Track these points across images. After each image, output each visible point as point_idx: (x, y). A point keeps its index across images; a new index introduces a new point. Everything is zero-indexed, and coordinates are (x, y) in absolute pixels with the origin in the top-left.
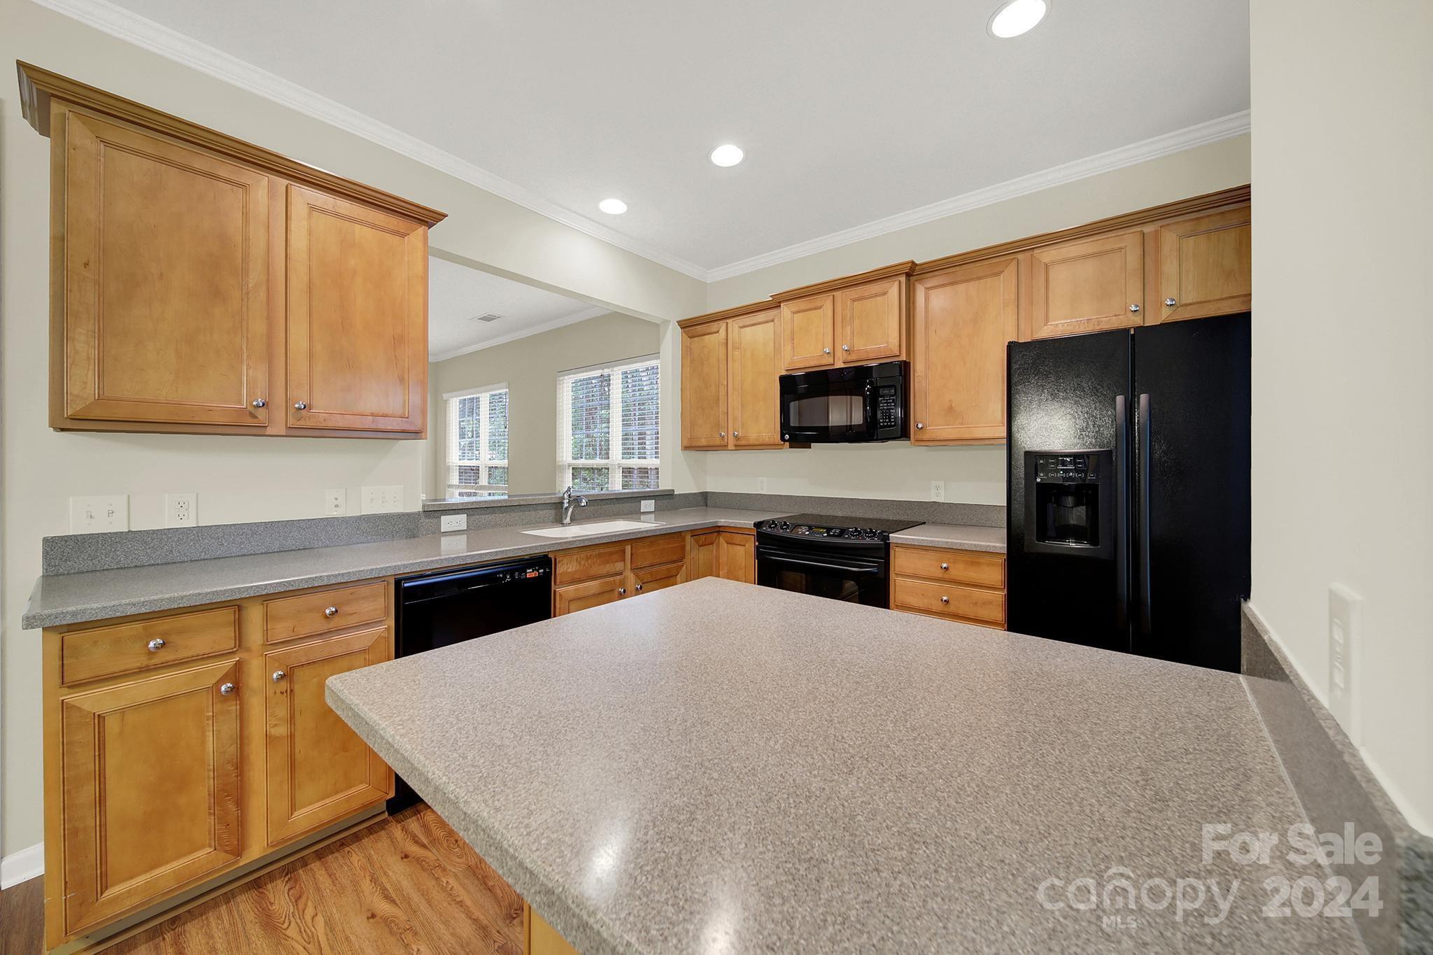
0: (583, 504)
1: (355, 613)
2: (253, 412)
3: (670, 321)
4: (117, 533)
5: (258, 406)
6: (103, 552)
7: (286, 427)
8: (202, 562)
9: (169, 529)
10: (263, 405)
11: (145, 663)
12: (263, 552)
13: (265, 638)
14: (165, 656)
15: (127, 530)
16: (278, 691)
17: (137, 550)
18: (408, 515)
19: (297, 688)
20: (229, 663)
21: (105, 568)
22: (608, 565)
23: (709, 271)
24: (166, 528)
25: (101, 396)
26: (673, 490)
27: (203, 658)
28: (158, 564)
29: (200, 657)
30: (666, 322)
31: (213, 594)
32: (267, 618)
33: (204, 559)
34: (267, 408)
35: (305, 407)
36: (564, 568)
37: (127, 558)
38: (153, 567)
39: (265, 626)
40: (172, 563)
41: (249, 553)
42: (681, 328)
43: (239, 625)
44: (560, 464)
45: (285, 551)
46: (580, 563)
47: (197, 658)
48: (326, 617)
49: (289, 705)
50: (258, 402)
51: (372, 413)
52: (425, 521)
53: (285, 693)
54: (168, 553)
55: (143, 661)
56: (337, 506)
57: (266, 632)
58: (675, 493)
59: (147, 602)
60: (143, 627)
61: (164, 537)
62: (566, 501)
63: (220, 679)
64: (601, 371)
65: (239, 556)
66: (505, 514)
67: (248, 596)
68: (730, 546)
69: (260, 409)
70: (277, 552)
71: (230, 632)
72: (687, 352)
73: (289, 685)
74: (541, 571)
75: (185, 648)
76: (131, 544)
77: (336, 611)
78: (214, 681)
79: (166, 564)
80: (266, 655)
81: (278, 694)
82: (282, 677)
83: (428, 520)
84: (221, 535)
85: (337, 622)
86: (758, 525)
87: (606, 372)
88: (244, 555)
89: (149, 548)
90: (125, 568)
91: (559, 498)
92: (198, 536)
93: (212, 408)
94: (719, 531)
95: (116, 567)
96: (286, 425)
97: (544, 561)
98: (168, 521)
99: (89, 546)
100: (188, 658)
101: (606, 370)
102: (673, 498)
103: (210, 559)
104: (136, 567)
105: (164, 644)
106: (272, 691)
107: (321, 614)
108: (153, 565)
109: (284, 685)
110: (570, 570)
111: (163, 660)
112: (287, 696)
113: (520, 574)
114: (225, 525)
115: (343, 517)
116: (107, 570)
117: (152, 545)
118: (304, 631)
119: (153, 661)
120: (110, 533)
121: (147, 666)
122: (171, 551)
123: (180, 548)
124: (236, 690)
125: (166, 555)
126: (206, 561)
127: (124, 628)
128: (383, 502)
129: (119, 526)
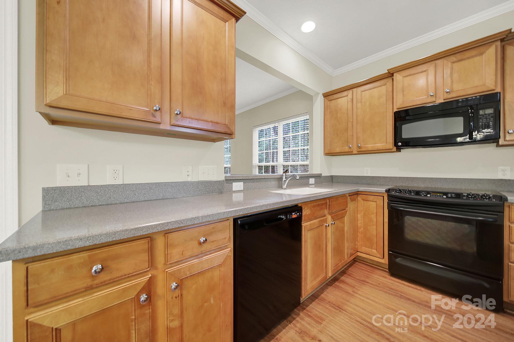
0: (298, 178)
1: (215, 241)
2: (154, 113)
3: (319, 93)
4: (82, 186)
5: (156, 110)
6: (75, 197)
7: (170, 125)
8: (126, 204)
9: (109, 185)
10: (159, 109)
11: (90, 284)
12: (155, 199)
13: (166, 260)
14: (104, 277)
15: (88, 185)
16: (174, 296)
17: (93, 196)
18: (219, 181)
19: (184, 292)
20: (145, 279)
21: (76, 206)
22: (321, 211)
23: (335, 71)
24: (108, 184)
25: (67, 92)
26: (321, 174)
27: (128, 277)
28: (103, 205)
29: (126, 276)
30: (318, 94)
31: (135, 230)
32: (167, 246)
33: (126, 203)
34: (161, 112)
35: (180, 113)
36: (306, 212)
37: (87, 201)
38: (101, 206)
39: (166, 252)
40: (111, 204)
41: (148, 199)
42: (324, 97)
43: (151, 251)
44: (254, 165)
45: (165, 199)
46: (311, 209)
47: (125, 277)
48: (200, 244)
49: (180, 305)
50: (156, 107)
51: (211, 121)
52: (226, 185)
53: (178, 297)
54: (108, 199)
55: (88, 282)
56: (188, 175)
57: (167, 255)
58: (322, 175)
59: (90, 236)
60: (89, 256)
61: (106, 189)
62: (284, 177)
63: (139, 291)
64: (274, 124)
65: (143, 201)
66: (258, 183)
67: (157, 231)
68: (365, 202)
69: (157, 112)
70: (161, 199)
71: (145, 257)
72: (326, 108)
73: (180, 291)
74: (298, 214)
75: (117, 270)
76: (89, 193)
77: (206, 240)
78: (136, 293)
79: (107, 205)
80: (167, 272)
81: (174, 298)
82: (177, 287)
83: (227, 185)
84: (134, 189)
85: (206, 247)
86: (388, 191)
87: (276, 125)
88: (146, 201)
89: (99, 196)
90: (86, 206)
91: (281, 175)
92: (124, 189)
93: (132, 108)
94: (357, 194)
95: (81, 206)
96: (170, 124)
97: (297, 208)
98: (108, 180)
99: (68, 194)
100: (119, 277)
101: (277, 124)
102: (321, 178)
103: (130, 203)
104: (92, 206)
105: (102, 269)
106: (171, 297)
107: (197, 242)
108: (101, 205)
109: (178, 292)
110: (307, 213)
111: (102, 280)
112: (179, 300)
113: (290, 216)
114: (137, 184)
115: (191, 182)
116: (77, 207)
117: (100, 194)
118: (188, 253)
119: (96, 282)
120: (79, 186)
121: (91, 286)
122: (110, 197)
123: (114, 196)
124: (149, 299)
125: (108, 200)
126: (127, 204)
127: (75, 257)
128: (208, 174)
129: (83, 182)
